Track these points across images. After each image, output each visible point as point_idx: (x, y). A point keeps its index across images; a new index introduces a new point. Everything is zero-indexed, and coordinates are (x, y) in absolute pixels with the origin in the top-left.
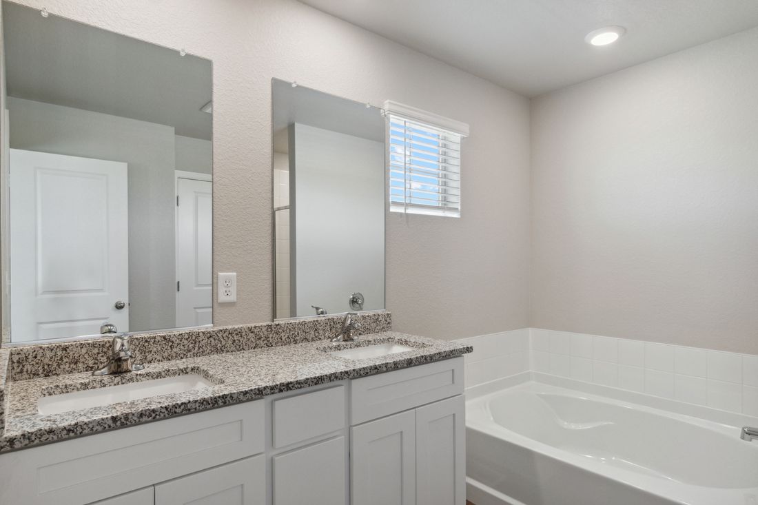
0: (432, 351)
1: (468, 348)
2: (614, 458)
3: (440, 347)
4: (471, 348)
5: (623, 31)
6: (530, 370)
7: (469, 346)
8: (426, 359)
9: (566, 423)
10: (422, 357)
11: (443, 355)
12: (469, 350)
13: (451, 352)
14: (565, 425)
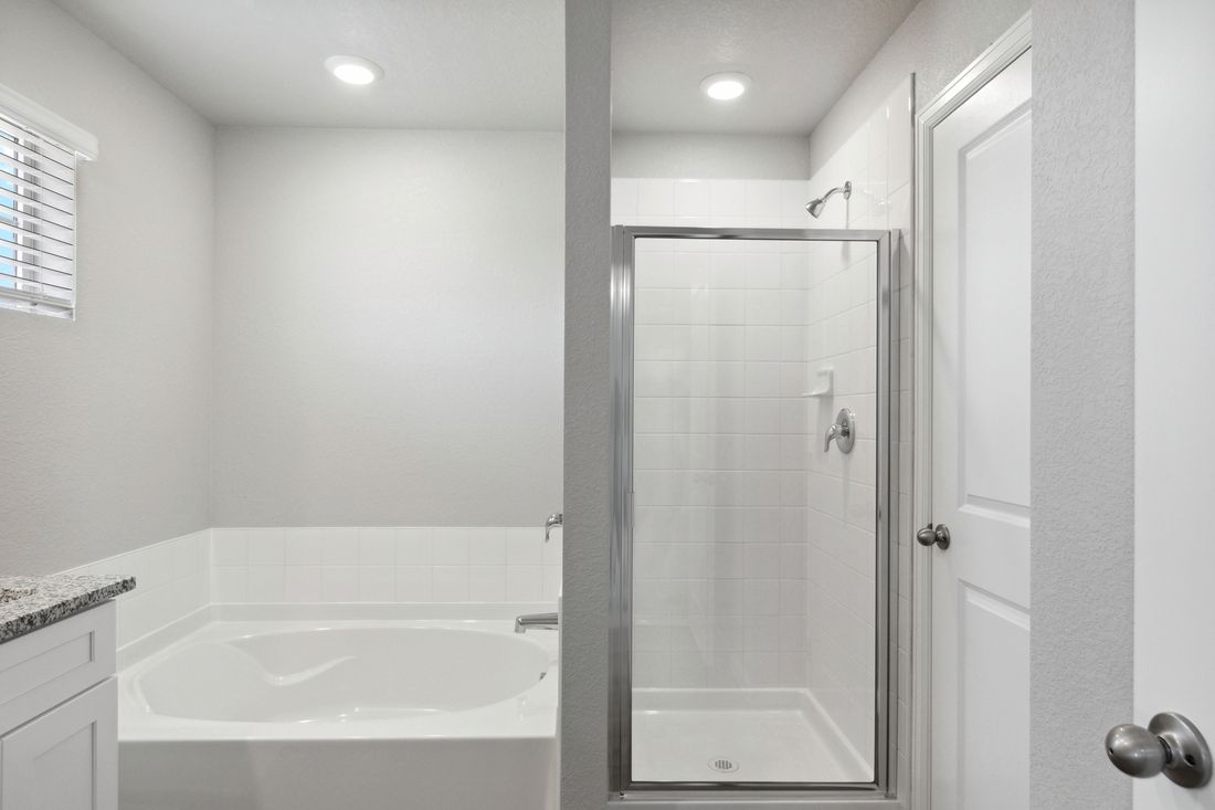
0: (43, 603)
1: (125, 582)
2: (357, 710)
3: (60, 592)
4: (132, 580)
5: (380, 72)
6: (211, 604)
7: (128, 578)
8: (30, 623)
9: (281, 678)
10: (22, 619)
11: (73, 606)
12: (127, 585)
13: (90, 596)
14: (281, 681)
